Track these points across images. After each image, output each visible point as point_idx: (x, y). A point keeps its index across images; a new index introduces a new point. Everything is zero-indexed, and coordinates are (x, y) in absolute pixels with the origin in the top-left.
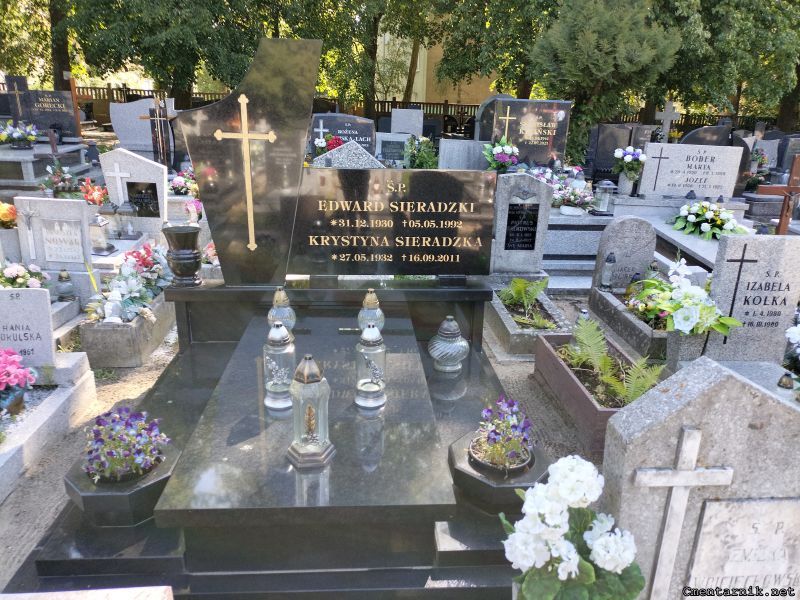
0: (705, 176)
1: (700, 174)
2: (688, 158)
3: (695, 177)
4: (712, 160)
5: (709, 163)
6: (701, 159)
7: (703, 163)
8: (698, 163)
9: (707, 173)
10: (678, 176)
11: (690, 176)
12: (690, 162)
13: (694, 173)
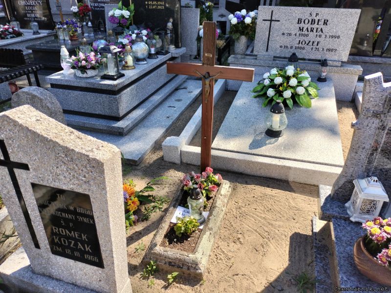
0: (318, 39)
1: (312, 36)
2: (299, 21)
3: (307, 39)
4: (325, 23)
5: (321, 26)
6: (313, 22)
7: (315, 26)
8: (309, 26)
9: (320, 36)
10: (290, 38)
11: (302, 38)
12: (302, 25)
13: (307, 35)
